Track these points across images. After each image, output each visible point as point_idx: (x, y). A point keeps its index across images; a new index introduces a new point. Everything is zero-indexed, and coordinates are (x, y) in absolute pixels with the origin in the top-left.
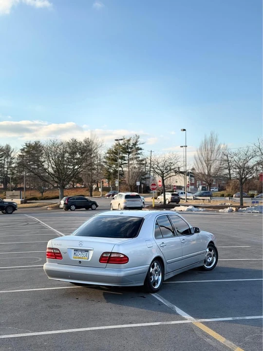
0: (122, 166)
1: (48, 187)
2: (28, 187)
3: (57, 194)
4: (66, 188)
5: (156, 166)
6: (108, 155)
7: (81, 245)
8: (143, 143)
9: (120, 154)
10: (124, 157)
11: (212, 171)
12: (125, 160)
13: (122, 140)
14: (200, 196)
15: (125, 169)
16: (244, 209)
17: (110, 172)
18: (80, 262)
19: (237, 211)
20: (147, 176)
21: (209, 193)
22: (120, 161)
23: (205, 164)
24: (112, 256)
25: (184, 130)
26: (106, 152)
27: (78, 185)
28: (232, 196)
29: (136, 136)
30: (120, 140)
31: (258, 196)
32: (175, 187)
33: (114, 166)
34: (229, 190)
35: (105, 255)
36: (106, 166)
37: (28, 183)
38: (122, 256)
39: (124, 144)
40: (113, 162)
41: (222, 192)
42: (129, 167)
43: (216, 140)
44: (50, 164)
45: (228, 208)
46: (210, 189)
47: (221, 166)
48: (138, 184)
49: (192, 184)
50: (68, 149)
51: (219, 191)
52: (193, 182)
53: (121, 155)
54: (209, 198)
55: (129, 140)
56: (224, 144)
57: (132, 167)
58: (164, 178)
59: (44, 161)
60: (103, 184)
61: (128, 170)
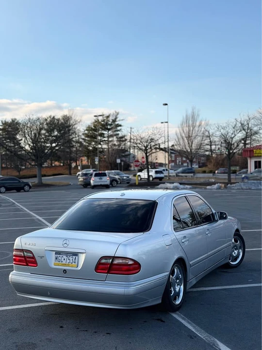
0: (102, 143)
1: (25, 166)
2: (5, 166)
3: (34, 173)
4: (44, 167)
5: (139, 141)
6: (86, 132)
7: (65, 245)
8: (122, 120)
9: (99, 130)
10: (103, 134)
11: (194, 147)
12: (104, 137)
13: (101, 116)
14: (183, 173)
15: (105, 146)
16: (233, 185)
17: (89, 150)
18: (65, 271)
19: (225, 187)
20: (127, 153)
21: (191, 169)
22: (99, 138)
23: (186, 141)
24: (116, 262)
25: (166, 104)
26: (85, 129)
27: (57, 163)
28: (214, 173)
29: (116, 112)
30: (100, 116)
31: (240, 172)
32: (157, 164)
33: (93, 143)
34: (210, 166)
35: (103, 261)
36: (85, 143)
37: (4, 162)
38: (131, 262)
39: (104, 121)
40: (93, 139)
41: (204, 169)
42: (108, 144)
43: (198, 115)
44: (26, 141)
45: (217, 185)
46: (191, 165)
47: (203, 142)
48: (118, 161)
49: (172, 161)
50: (46, 127)
51: (199, 167)
52: (173, 159)
53: (100, 132)
54: (192, 174)
55: (108, 117)
56: (206, 120)
57: (112, 144)
58: (148, 154)
59: (21, 140)
60: (82, 162)
61: (107, 147)
